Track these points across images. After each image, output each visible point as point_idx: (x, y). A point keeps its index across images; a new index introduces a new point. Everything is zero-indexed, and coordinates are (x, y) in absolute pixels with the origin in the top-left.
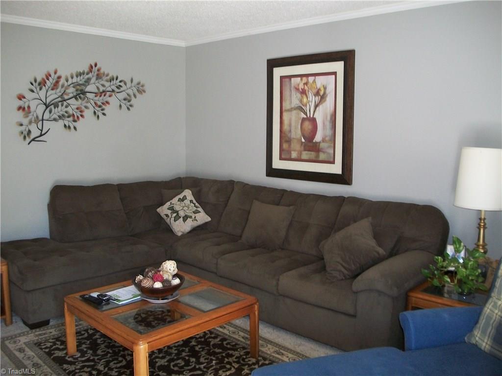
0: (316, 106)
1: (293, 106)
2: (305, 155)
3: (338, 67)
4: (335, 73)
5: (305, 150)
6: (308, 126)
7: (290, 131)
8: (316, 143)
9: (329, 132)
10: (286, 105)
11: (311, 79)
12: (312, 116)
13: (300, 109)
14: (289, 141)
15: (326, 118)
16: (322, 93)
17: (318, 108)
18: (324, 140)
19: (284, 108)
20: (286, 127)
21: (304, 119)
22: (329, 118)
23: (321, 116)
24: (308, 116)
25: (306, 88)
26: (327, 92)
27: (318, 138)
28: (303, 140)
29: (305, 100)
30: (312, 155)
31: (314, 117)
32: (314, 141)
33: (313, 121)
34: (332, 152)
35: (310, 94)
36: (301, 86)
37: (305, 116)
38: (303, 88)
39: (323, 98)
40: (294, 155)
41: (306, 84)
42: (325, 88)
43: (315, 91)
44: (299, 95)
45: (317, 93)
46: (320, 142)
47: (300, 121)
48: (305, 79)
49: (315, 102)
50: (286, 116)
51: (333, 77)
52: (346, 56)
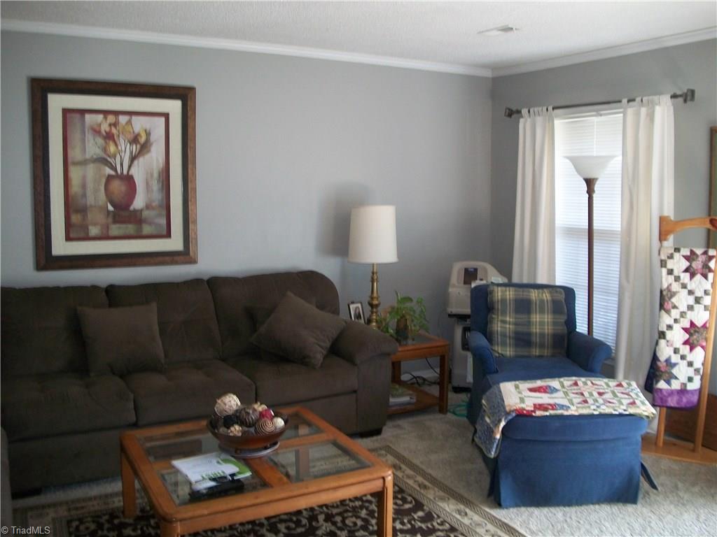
0: (133, 159)
1: (88, 156)
2: (115, 229)
3: (173, 107)
4: (166, 116)
5: (115, 222)
6: (118, 187)
7: (84, 195)
8: (135, 211)
9: (157, 196)
10: (75, 154)
11: (123, 119)
12: (125, 172)
13: (104, 161)
14: (83, 210)
15: (152, 175)
16: (143, 140)
17: (136, 162)
18: (148, 207)
19: (70, 160)
20: (75, 187)
21: (109, 178)
22: (156, 175)
23: (138, 173)
24: (119, 172)
25: (114, 131)
26: (152, 138)
27: (139, 203)
28: (111, 208)
29: (112, 148)
30: (130, 229)
31: (130, 173)
32: (132, 208)
33: (129, 180)
34: (164, 222)
35: (122, 141)
36: (105, 127)
37: (112, 173)
38: (108, 129)
39: (145, 148)
40: (94, 231)
41: (115, 125)
42: (148, 134)
43: (131, 137)
44: (100, 141)
45: (135, 140)
46: (141, 210)
47: (104, 180)
48: (111, 118)
49: (131, 153)
50: (75, 173)
51: (163, 119)
52: (185, 95)
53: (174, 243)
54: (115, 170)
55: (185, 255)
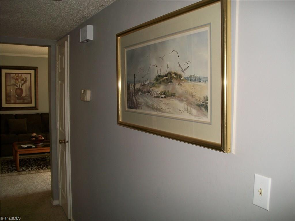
0: (22, 84)
1: (11, 84)
2: (18, 101)
3: (32, 72)
4: (31, 74)
5: (18, 99)
6: (18, 91)
7: (10, 93)
8: (23, 97)
9: (28, 93)
10: (8, 83)
11: (20, 75)
12: (20, 88)
13: (15, 85)
14: (10, 97)
15: (27, 88)
16: (25, 80)
17: (23, 85)
18: (26, 96)
19: (7, 85)
20: (8, 91)
21: (17, 89)
22: (28, 88)
23: (24, 88)
24: (19, 87)
25: (18, 78)
26: (27, 80)
27: (24, 95)
28: (17, 96)
29: (17, 82)
30: (21, 101)
31: (22, 87)
32: (22, 96)
33: (21, 89)
34: (30, 99)
35: (20, 81)
36: (15, 77)
37: (17, 88)
38: (16, 77)
39: (25, 82)
40: (13, 102)
41: (18, 76)
42: (26, 78)
43: (22, 79)
44: (14, 80)
45: (23, 80)
46: (24, 97)
47: (15, 89)
48: (17, 75)
49: (22, 83)
50: (8, 88)
51: (30, 75)
52: (35, 69)
53: (33, 105)
54: (18, 87)
55: (35, 108)
